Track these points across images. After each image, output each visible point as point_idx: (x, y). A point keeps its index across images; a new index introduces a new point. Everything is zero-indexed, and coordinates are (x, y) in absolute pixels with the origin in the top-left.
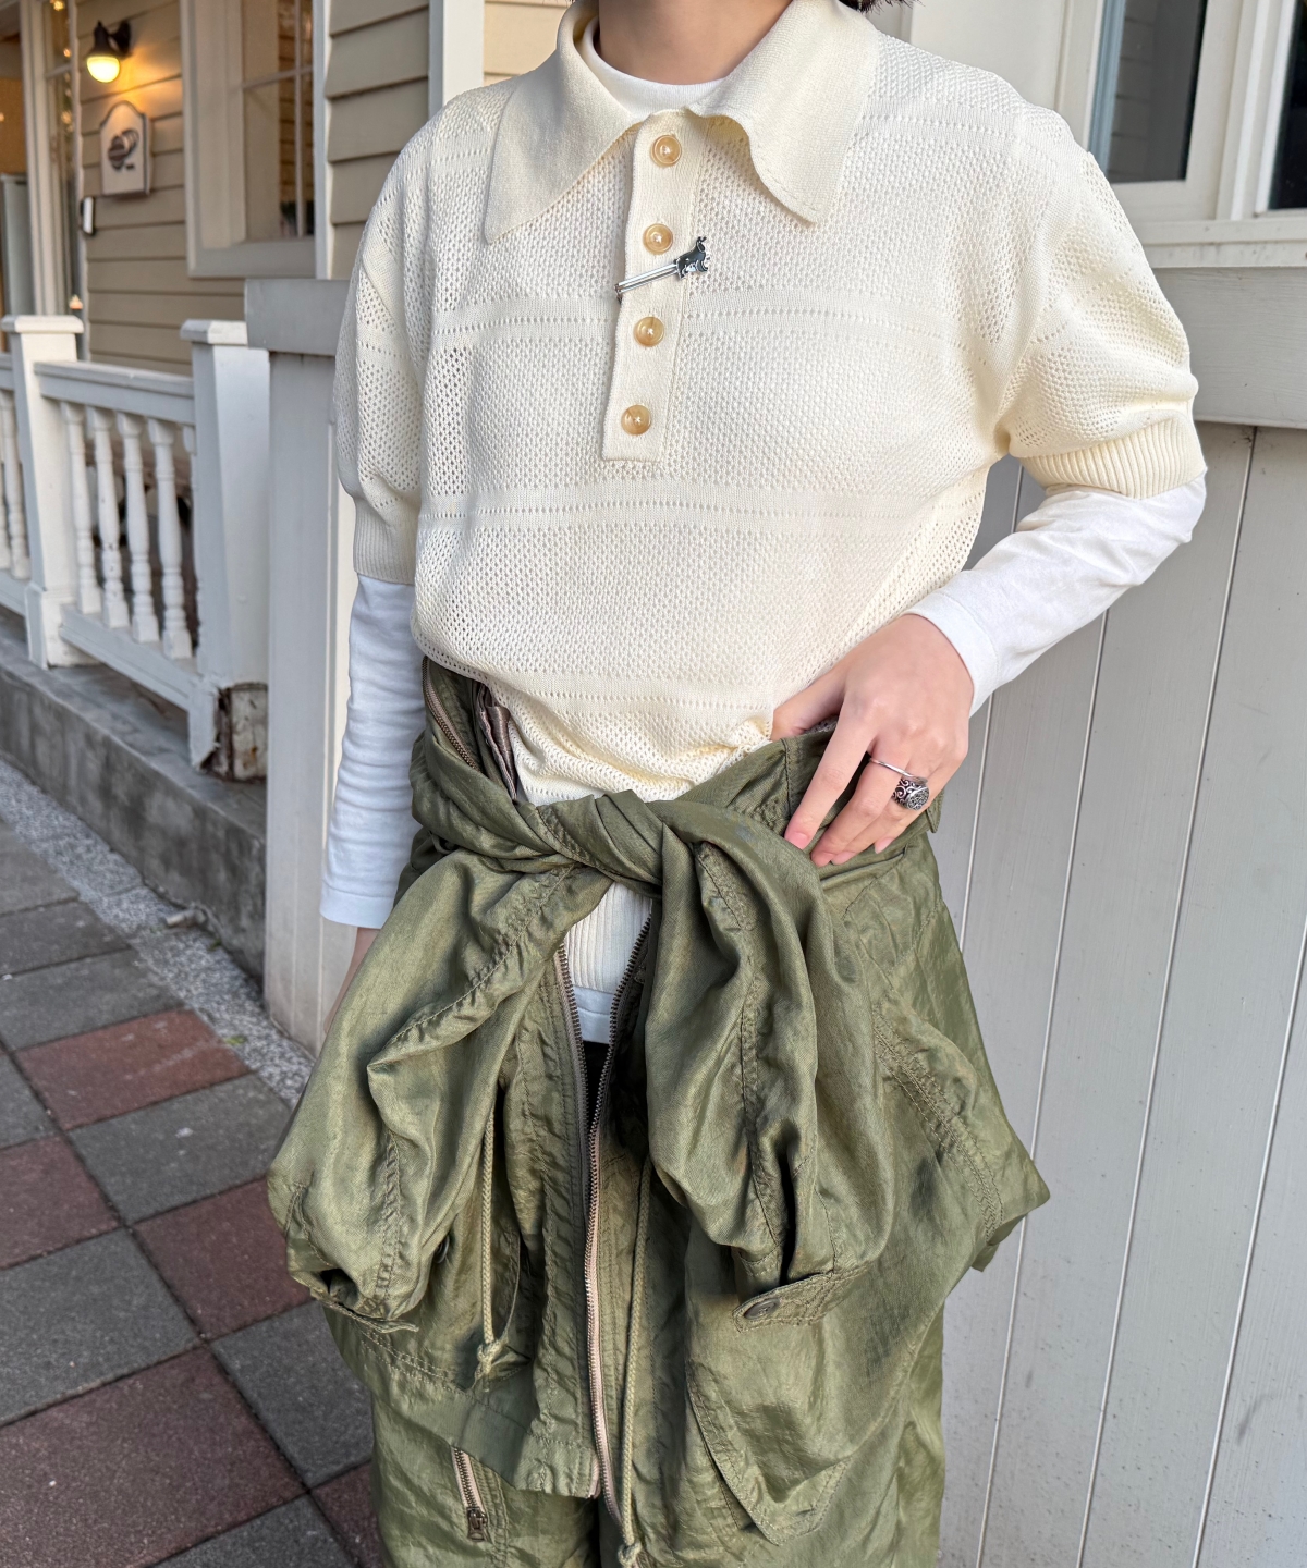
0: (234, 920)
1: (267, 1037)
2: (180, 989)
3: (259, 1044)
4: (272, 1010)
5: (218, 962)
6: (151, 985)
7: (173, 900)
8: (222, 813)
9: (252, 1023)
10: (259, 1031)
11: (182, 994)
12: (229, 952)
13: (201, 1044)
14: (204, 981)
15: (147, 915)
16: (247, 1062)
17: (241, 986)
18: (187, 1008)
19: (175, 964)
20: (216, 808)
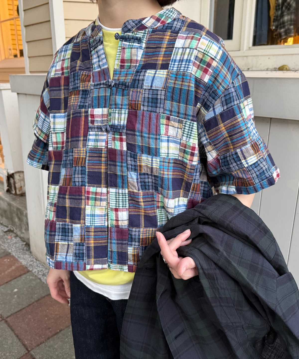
0: (21, 230)
1: (33, 261)
2: (9, 249)
3: (31, 263)
4: (33, 254)
5: (18, 241)
6: (2, 249)
7: (5, 225)
8: (15, 205)
9: (29, 257)
10: (31, 259)
11: (10, 251)
12: (20, 238)
13: (17, 265)
14: (15, 246)
16: (29, 268)
17: (25, 247)
18: (12, 255)
19: (7, 242)
20: (13, 203)
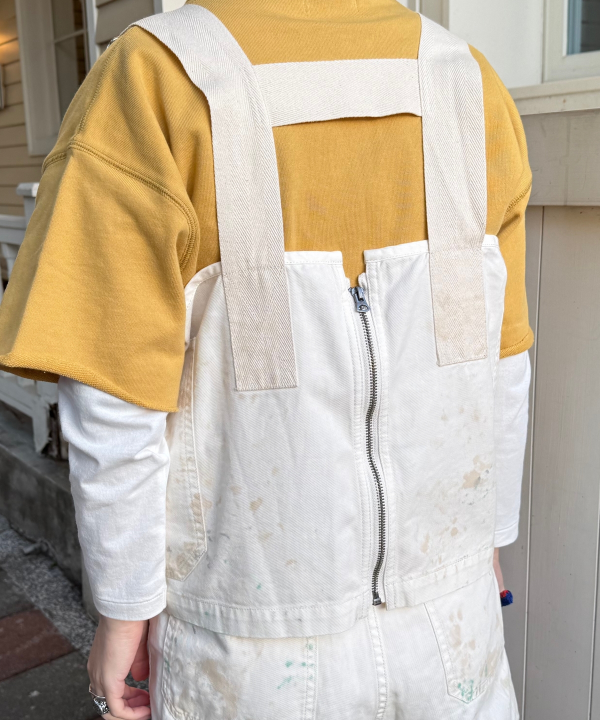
0: (64, 549)
1: (85, 626)
2: (32, 596)
3: (81, 631)
4: (88, 608)
5: (55, 576)
6: (14, 594)
7: (28, 537)
8: (54, 482)
9: (76, 617)
10: (80, 622)
11: (33, 600)
12: (62, 569)
13: (44, 633)
14: (47, 590)
15: (13, 548)
16: (73, 644)
17: (69, 592)
18: (36, 608)
19: (29, 580)
20: (50, 479)
